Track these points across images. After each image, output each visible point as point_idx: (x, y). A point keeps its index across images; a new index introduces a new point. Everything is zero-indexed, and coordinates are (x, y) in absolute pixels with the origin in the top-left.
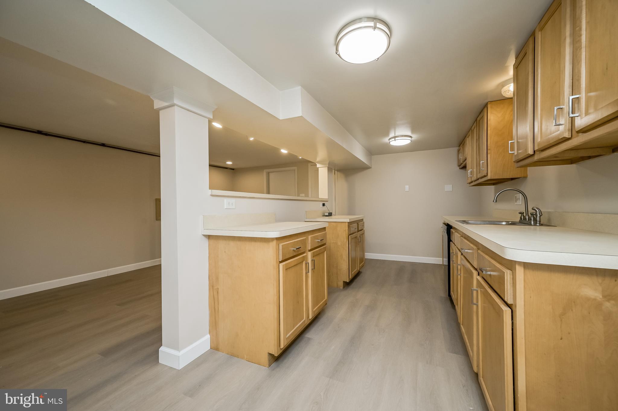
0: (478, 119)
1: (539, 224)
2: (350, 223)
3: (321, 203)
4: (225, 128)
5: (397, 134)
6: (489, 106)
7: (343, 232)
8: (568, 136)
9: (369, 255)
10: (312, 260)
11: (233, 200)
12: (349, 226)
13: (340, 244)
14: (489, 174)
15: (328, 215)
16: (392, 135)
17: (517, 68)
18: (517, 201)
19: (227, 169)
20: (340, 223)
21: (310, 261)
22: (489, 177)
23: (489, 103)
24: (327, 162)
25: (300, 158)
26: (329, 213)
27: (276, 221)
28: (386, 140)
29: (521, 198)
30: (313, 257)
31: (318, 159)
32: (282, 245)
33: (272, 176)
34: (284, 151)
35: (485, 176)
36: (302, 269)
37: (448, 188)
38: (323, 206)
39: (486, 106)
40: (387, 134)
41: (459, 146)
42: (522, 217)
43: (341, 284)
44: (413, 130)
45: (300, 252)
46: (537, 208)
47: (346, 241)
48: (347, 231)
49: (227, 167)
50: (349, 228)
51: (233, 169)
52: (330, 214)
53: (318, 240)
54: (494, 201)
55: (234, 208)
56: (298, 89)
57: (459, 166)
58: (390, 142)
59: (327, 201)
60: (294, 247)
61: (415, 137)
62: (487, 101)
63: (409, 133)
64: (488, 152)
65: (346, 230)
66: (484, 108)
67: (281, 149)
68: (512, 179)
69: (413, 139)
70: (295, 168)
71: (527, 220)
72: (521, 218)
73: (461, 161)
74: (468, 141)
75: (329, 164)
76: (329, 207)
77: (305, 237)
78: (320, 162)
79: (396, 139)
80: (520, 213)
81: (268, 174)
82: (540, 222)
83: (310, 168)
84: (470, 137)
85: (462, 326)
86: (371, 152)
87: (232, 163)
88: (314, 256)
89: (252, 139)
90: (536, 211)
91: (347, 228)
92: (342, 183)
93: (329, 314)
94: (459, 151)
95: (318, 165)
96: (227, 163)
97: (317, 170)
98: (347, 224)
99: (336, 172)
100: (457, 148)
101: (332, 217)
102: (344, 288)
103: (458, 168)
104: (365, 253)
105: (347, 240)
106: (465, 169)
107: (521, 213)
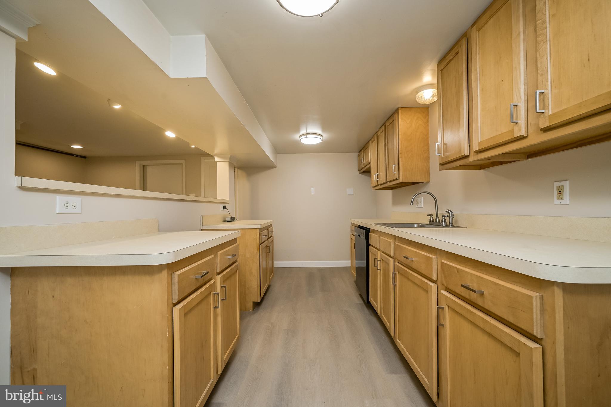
0: (387, 124)
1: (451, 225)
2: (261, 230)
3: (221, 206)
4: (62, 76)
5: (309, 131)
6: (400, 111)
7: (253, 241)
8: (525, 134)
9: (278, 264)
10: (222, 287)
11: (77, 199)
12: (260, 234)
13: (249, 256)
14: (401, 178)
15: (230, 220)
16: (303, 132)
17: (442, 71)
18: (418, 204)
19: (73, 157)
20: (249, 230)
21: (219, 290)
22: (401, 181)
23: (399, 108)
24: (229, 156)
25: (193, 147)
26: (231, 218)
27: (159, 231)
28: (296, 137)
29: (422, 201)
30: (223, 282)
31: (216, 151)
32: (179, 275)
33: (149, 170)
34: (170, 134)
35: (397, 179)
36: (209, 305)
37: (350, 191)
38: (223, 209)
39: (397, 111)
40: (298, 130)
41: (359, 152)
42: (432, 219)
43: (250, 305)
44: (324, 129)
45: (205, 280)
46: (450, 211)
47: (256, 251)
48: (258, 240)
49: (73, 153)
50: (260, 236)
51: (84, 157)
52: (233, 219)
53: (229, 257)
54: (411, 204)
55: (80, 213)
56: (202, 38)
57: (359, 171)
58: (300, 139)
59: (228, 203)
60: (197, 274)
61: (326, 136)
62: (400, 106)
63: (320, 132)
64: (400, 156)
65: (256, 238)
66: (394, 113)
67: (165, 131)
68: (414, 183)
69: (323, 138)
70: (183, 162)
71: (437, 222)
72: (430, 220)
73: (363, 166)
74: (373, 146)
75: (230, 158)
76: (230, 211)
77: (211, 255)
78: (218, 155)
79: (308, 136)
80: (428, 216)
81: (144, 167)
82: (452, 223)
83: (204, 163)
84: (375, 142)
85: (398, 340)
86: (277, 150)
87: (82, 148)
88: (224, 280)
89: (117, 107)
90: (449, 213)
91: (258, 236)
92: (244, 183)
93: (242, 354)
94: (359, 156)
95: (216, 159)
96: (72, 146)
97: (215, 164)
98: (258, 231)
99: (236, 169)
100: (357, 154)
101: (235, 222)
102: (253, 310)
103: (358, 172)
104: (274, 262)
105: (258, 250)
106: (368, 174)
107: (431, 216)
